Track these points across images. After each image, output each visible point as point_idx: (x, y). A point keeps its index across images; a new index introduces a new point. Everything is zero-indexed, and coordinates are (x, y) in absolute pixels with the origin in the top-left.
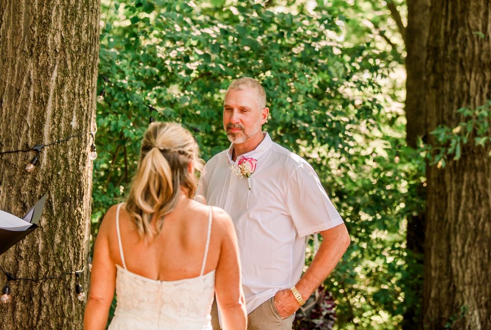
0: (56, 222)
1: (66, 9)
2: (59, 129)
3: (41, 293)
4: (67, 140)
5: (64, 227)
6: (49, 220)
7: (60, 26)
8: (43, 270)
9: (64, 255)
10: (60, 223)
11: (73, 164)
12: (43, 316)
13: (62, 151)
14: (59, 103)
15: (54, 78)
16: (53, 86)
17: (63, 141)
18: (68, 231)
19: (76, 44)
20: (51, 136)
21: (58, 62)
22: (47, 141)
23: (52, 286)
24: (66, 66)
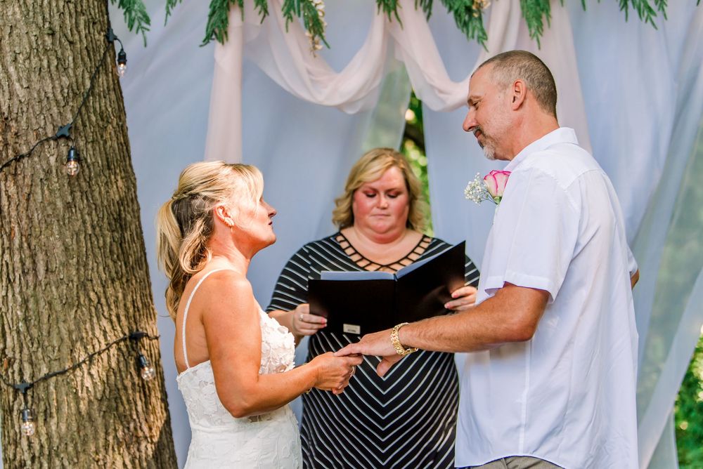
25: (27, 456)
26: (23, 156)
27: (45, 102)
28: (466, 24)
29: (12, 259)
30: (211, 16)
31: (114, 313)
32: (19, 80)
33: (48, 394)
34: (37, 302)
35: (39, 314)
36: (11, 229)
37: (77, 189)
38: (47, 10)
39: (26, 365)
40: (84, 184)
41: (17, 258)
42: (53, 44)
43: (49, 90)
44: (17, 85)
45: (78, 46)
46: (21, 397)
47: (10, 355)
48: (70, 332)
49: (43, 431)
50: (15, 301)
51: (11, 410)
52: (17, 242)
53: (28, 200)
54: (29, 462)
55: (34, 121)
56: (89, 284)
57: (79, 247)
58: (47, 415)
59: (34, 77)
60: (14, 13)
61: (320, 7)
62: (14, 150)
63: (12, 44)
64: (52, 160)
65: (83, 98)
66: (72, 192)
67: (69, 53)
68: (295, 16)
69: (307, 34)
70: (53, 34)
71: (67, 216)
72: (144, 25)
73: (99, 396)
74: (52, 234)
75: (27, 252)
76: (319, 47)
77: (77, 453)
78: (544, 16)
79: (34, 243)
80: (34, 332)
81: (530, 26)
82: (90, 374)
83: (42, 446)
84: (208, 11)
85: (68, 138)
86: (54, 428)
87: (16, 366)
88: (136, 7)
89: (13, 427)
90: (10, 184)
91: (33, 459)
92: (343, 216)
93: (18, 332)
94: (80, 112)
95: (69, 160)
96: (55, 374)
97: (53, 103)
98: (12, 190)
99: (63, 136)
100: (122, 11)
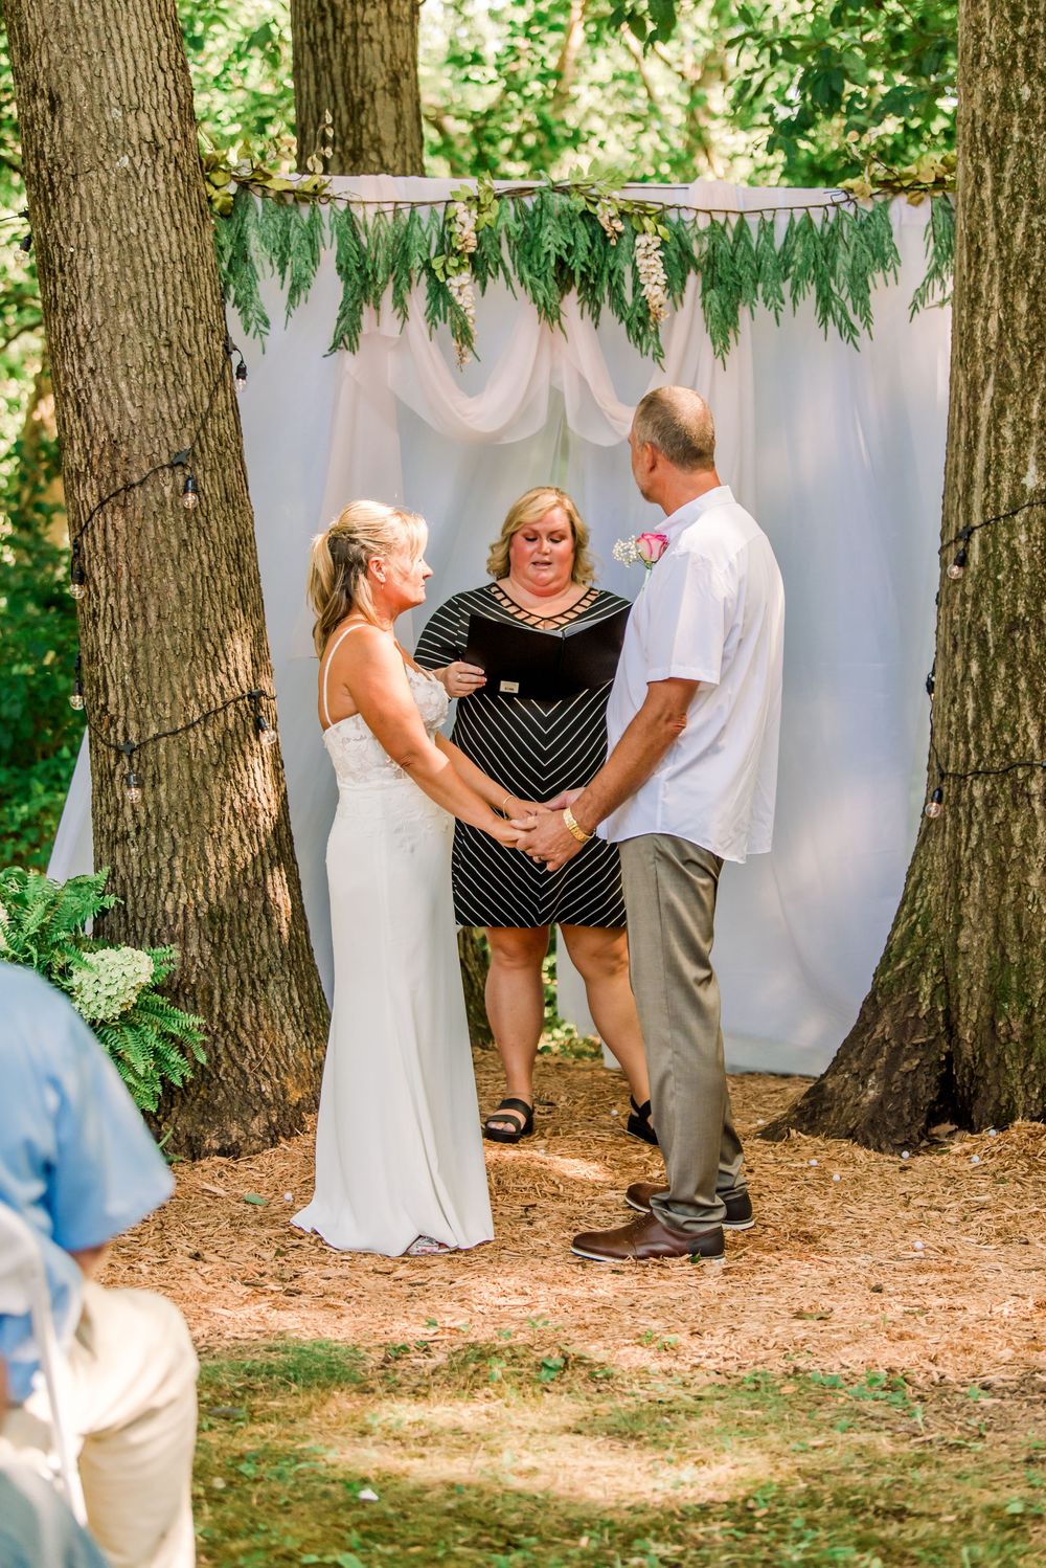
0: (995, 668)
1: (1005, 266)
2: (998, 495)
3: (972, 799)
4: (1015, 513)
5: (1013, 676)
6: (983, 667)
7: (997, 302)
8: (974, 757)
9: (1014, 731)
10: (1002, 670)
11: (1031, 558)
12: (973, 843)
13: (1005, 535)
14: (997, 445)
15: (986, 400)
16: (984, 413)
17: (1005, 516)
18: (1023, 685)
19: (1029, 328)
20: (984, 507)
21: (993, 369)
22: (977, 520)
23: (988, 787)
24: (1010, 374)
25: (131, 827)
26: (133, 486)
27: (160, 423)
28: (639, 338)
29: (118, 601)
30: (339, 320)
31: (231, 668)
32: (131, 397)
33: (157, 757)
34: (146, 652)
35: (149, 666)
36: (118, 568)
37: (193, 524)
38: (163, 318)
39: (132, 724)
40: (201, 519)
41: (124, 602)
42: (170, 357)
43: (165, 410)
44: (129, 404)
45: (196, 358)
46: (126, 760)
47: (113, 712)
48: (184, 688)
49: (150, 798)
50: (120, 649)
51: (112, 775)
52: (124, 583)
53: (138, 536)
54: (133, 834)
55: (147, 445)
56: (205, 633)
57: (195, 590)
58: (156, 780)
59: (149, 395)
60: (127, 320)
61: (471, 312)
62: (124, 479)
63: (124, 356)
64: (167, 490)
65: (200, 417)
66: (189, 528)
67: (186, 367)
68: (440, 323)
69: (454, 343)
70: (170, 346)
71: (183, 554)
72: (262, 327)
73: (214, 760)
74: (166, 575)
75: (136, 595)
76: (467, 360)
77: (190, 824)
78: (731, 331)
79: (144, 584)
80: (143, 686)
81: (714, 343)
82: (205, 736)
83: (148, 816)
84: (338, 313)
85: (185, 466)
86: (163, 795)
87: (120, 725)
88: (253, 307)
89: (114, 794)
90: (119, 517)
91: (138, 830)
92: (499, 564)
93: (123, 687)
94: (198, 438)
95: (186, 491)
96: (165, 735)
97: (169, 425)
98: (120, 523)
99: (180, 463)
100: (237, 310)
